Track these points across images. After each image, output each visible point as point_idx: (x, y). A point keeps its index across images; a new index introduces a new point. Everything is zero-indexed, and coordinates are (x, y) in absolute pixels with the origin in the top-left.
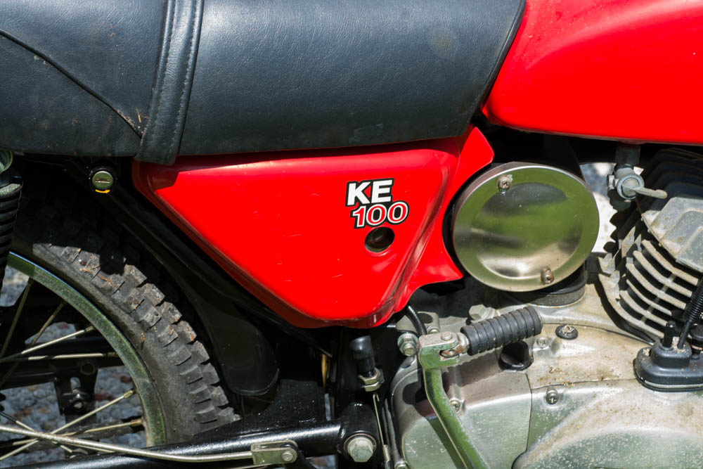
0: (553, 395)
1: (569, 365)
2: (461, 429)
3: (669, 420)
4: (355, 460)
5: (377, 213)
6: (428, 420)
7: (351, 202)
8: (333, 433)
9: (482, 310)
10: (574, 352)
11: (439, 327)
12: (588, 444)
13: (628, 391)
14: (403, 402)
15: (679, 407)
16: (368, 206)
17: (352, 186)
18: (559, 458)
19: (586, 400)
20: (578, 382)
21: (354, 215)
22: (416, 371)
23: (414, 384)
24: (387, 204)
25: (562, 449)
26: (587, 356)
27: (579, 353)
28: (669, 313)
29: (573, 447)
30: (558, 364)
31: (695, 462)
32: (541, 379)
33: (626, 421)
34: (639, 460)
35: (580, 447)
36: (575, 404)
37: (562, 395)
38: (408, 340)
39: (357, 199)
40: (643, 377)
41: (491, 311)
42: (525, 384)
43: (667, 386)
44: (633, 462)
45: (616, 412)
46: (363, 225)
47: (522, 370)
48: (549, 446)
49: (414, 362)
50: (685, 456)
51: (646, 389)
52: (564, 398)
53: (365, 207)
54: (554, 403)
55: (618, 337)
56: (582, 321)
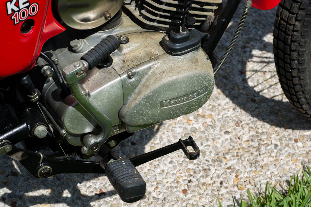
0: (131, 74)
1: (132, 56)
2: (93, 106)
3: (190, 68)
4: (40, 138)
5: (24, 14)
6: (73, 107)
7: (10, 12)
8: (24, 128)
9: (77, 42)
10: (130, 49)
11: (57, 57)
12: (155, 92)
13: (165, 60)
14: (54, 101)
15: (191, 60)
16: (18, 11)
17: (8, 4)
18: (142, 103)
19: (147, 71)
20: (140, 64)
21: (13, 18)
22: (54, 83)
23: (56, 90)
24: (28, 7)
25: (143, 99)
26: (137, 49)
27: (133, 48)
28: (169, 15)
29: (148, 96)
30: (125, 58)
31: (205, 83)
32: (122, 68)
33: (170, 76)
34: (181, 92)
35: (151, 95)
36: (142, 75)
37: (135, 73)
38: (47, 69)
39: (12, 10)
40: (170, 51)
41: (82, 41)
42: (115, 73)
43: (183, 52)
44: (178, 93)
45: (164, 72)
46: (18, 22)
47: (110, 66)
48: (135, 99)
49: (51, 79)
50: (201, 82)
51: (173, 57)
52: (136, 74)
53: (17, 13)
54: (132, 77)
55: (146, 34)
56: (127, 32)
